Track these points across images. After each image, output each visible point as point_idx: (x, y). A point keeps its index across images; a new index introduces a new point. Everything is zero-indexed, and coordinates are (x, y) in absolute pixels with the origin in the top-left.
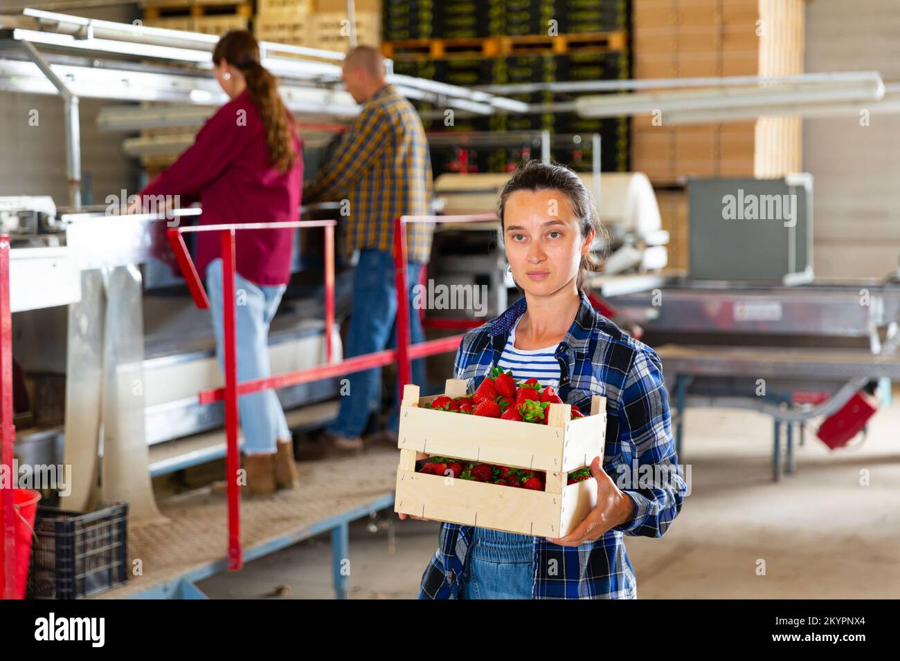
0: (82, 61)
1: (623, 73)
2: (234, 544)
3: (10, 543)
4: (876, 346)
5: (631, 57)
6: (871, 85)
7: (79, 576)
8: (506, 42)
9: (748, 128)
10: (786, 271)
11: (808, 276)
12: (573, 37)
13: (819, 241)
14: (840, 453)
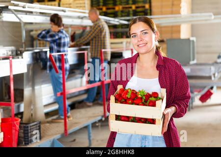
0: (24, 13)
1: (149, 14)
2: (66, 130)
3: (14, 131)
4: (213, 78)
5: (151, 10)
6: (211, 16)
7: (30, 139)
8: (121, 7)
9: (179, 27)
10: (190, 60)
11: (195, 62)
12: (137, 5)
13: (197, 53)
14: (205, 104)
